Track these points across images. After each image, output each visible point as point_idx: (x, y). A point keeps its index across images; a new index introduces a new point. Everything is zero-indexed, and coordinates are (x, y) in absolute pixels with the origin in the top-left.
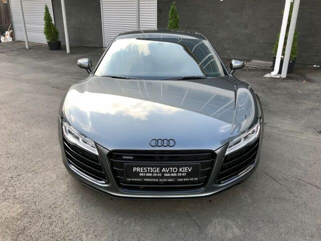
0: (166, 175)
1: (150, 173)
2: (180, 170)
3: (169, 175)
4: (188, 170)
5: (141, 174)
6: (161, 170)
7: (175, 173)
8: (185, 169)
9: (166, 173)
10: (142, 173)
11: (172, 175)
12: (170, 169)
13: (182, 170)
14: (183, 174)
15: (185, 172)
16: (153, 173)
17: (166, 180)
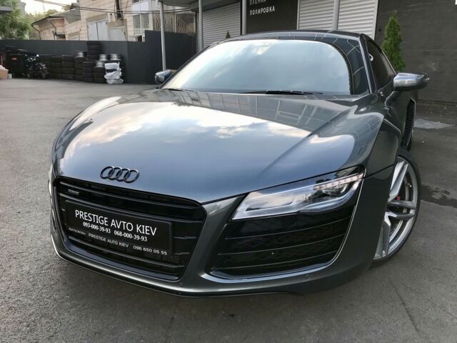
0: (116, 233)
1: (95, 224)
2: (138, 228)
3: (120, 234)
4: (150, 232)
5: (85, 224)
6: (109, 223)
7: (129, 232)
8: (146, 229)
9: (117, 229)
10: (86, 221)
11: (126, 235)
12: (122, 223)
13: (141, 229)
14: (143, 238)
15: (145, 235)
16: (99, 225)
17: (116, 242)
